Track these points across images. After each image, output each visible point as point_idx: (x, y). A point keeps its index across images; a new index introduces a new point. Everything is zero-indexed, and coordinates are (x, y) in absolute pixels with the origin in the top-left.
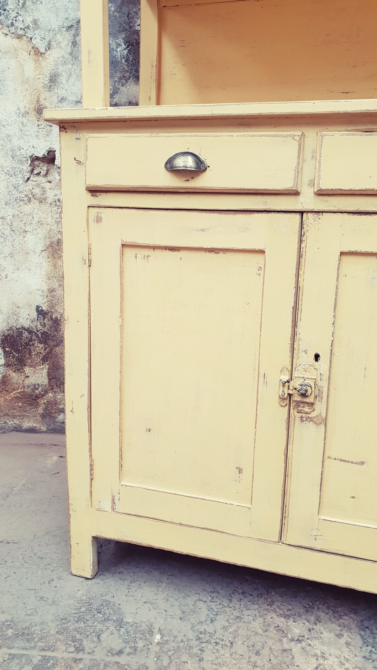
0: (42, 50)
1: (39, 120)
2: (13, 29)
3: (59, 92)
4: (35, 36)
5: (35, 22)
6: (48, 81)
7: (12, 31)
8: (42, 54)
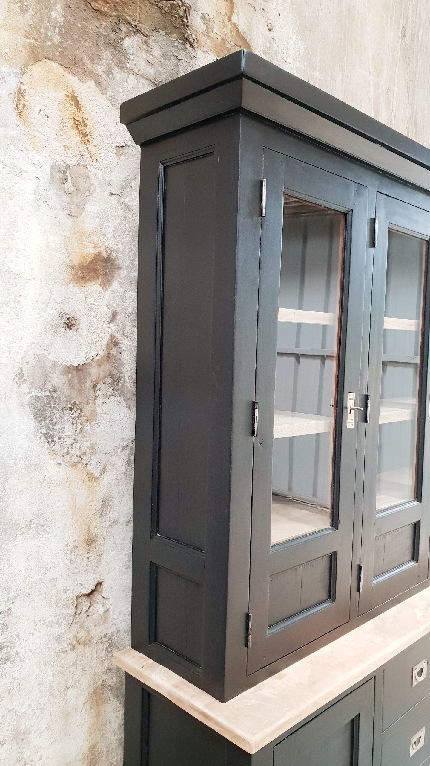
0: (97, 475)
1: (89, 551)
2: (67, 458)
3: (111, 516)
4: (91, 462)
5: (92, 447)
6: (101, 507)
7: (67, 459)
8: (96, 479)
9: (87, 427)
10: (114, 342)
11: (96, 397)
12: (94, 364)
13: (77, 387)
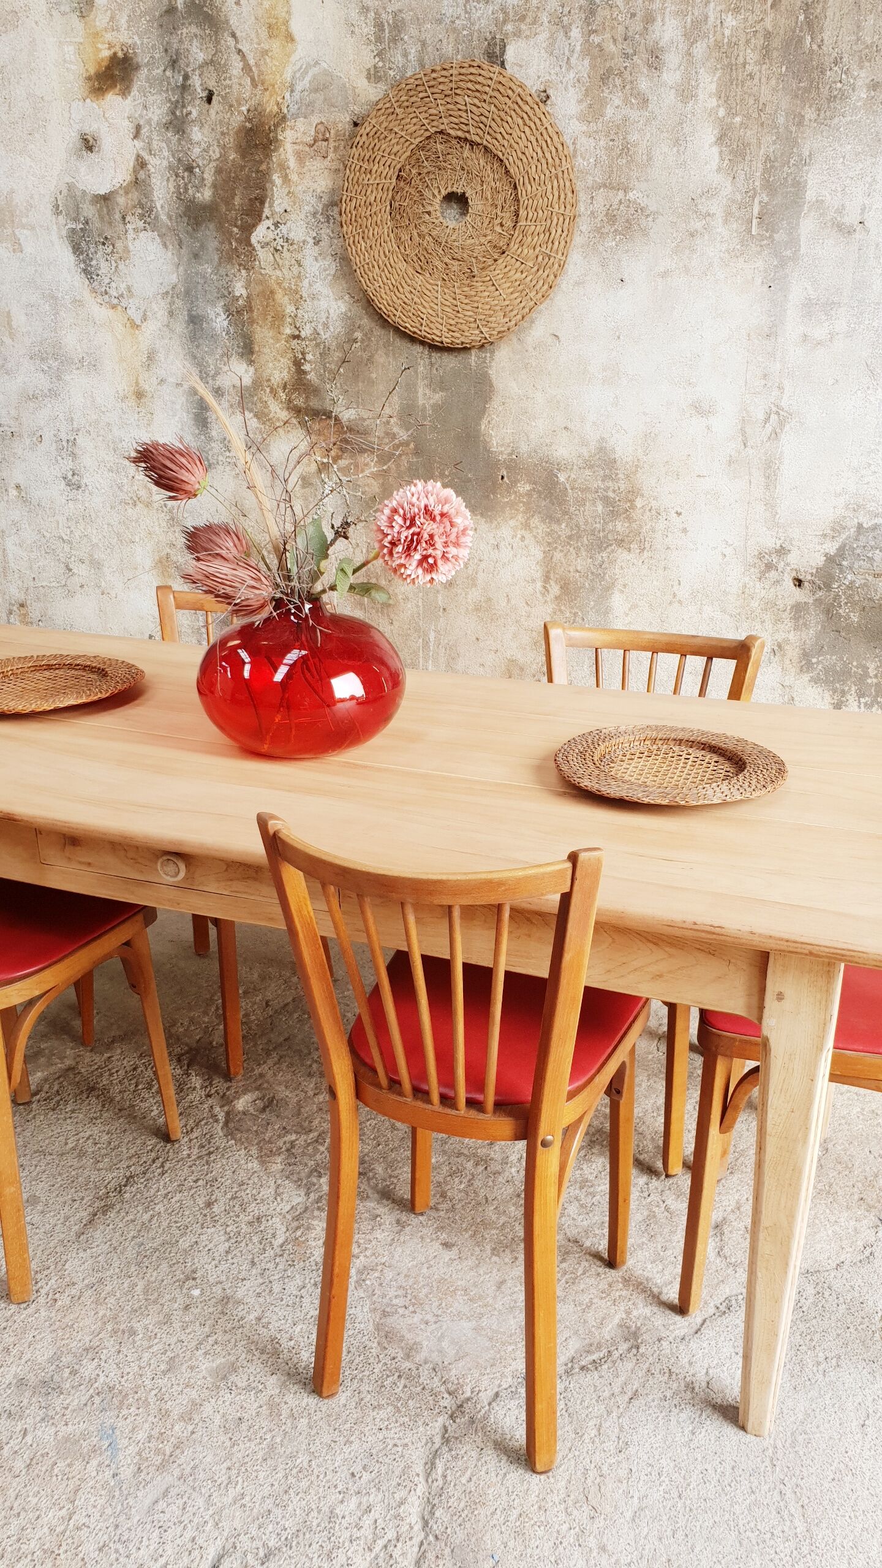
9: (121, 266)
10: (141, 164)
11: (126, 231)
12: (121, 192)
13: (107, 218)
